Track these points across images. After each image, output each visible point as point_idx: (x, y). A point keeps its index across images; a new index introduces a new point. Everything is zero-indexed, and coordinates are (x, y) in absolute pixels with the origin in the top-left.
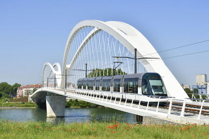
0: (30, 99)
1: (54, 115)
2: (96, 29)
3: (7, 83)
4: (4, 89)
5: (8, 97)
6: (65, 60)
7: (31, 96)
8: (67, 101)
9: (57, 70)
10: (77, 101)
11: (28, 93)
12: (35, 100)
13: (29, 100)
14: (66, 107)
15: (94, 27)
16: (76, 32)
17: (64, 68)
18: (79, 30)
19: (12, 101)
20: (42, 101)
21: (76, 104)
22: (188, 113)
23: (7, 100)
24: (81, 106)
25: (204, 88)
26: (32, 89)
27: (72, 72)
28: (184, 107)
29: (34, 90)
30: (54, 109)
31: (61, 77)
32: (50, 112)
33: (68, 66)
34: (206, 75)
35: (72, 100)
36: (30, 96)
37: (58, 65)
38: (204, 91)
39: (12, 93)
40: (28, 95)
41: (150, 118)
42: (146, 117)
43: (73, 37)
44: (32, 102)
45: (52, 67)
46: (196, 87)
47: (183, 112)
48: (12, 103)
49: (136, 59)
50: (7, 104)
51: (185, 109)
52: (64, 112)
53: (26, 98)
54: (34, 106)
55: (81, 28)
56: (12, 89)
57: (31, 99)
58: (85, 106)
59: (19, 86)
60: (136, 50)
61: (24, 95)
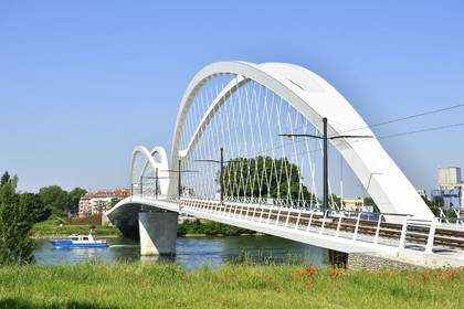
0: (105, 219)
1: (155, 250)
2: (240, 79)
3: (59, 188)
4: (54, 200)
5: (62, 216)
6: (177, 141)
7: (108, 213)
8: (180, 222)
9: (159, 161)
10: (198, 222)
11: (101, 207)
12: (116, 221)
13: (103, 221)
14: (179, 235)
15: (236, 75)
16: (200, 85)
17: (174, 156)
18: (205, 80)
19: (70, 222)
20: (130, 224)
21: (196, 229)
22: (439, 247)
23: (61, 222)
24: (207, 233)
25: (455, 196)
26: (109, 199)
27: (191, 166)
28: (431, 236)
29: (114, 202)
30: (154, 239)
31: (167, 174)
32: (147, 244)
33: (183, 153)
34: (458, 169)
35: (188, 221)
36: (106, 213)
37: (162, 151)
38: (455, 200)
39: (70, 207)
40: (101, 210)
41: (363, 256)
42: (354, 254)
43: (193, 94)
44: (111, 225)
45: (149, 155)
46: (439, 194)
47: (430, 245)
48: (71, 226)
49: (325, 139)
50: (61, 229)
51: (435, 239)
52: (174, 245)
53: (99, 218)
54: (113, 233)
55: (209, 77)
56: (70, 200)
57: (108, 220)
58: (217, 233)
59: (84, 192)
60: (325, 120)
61: (94, 212)
